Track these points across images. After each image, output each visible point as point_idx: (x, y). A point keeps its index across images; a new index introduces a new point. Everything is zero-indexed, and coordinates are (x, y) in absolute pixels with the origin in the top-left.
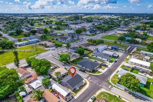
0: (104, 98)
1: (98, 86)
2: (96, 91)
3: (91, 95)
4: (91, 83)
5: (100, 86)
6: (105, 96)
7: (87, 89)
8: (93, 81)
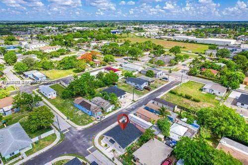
0: (86, 120)
4: (92, 138)
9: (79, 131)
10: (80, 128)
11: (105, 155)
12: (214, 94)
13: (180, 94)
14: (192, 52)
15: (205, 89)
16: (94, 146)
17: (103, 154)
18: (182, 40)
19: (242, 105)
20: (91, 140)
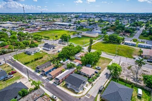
3: (59, 97)
13: (31, 61)
19: (51, 49)
20: (80, 98)
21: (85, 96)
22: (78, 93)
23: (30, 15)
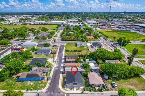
0: (41, 84)
1: (50, 92)
2: (50, 86)
3: (52, 81)
4: (59, 91)
5: (48, 93)
6: (41, 87)
7: (58, 84)
8: (59, 94)
9: (46, 92)
10: (44, 90)
11: (77, 93)
12: (82, 46)
13: (71, 51)
14: (51, 29)
15: (78, 45)
16: (66, 93)
17: (75, 94)
18: (39, 24)
19: (96, 47)
20: (60, 92)
21: (65, 94)
22: (65, 88)
23: (122, 14)
